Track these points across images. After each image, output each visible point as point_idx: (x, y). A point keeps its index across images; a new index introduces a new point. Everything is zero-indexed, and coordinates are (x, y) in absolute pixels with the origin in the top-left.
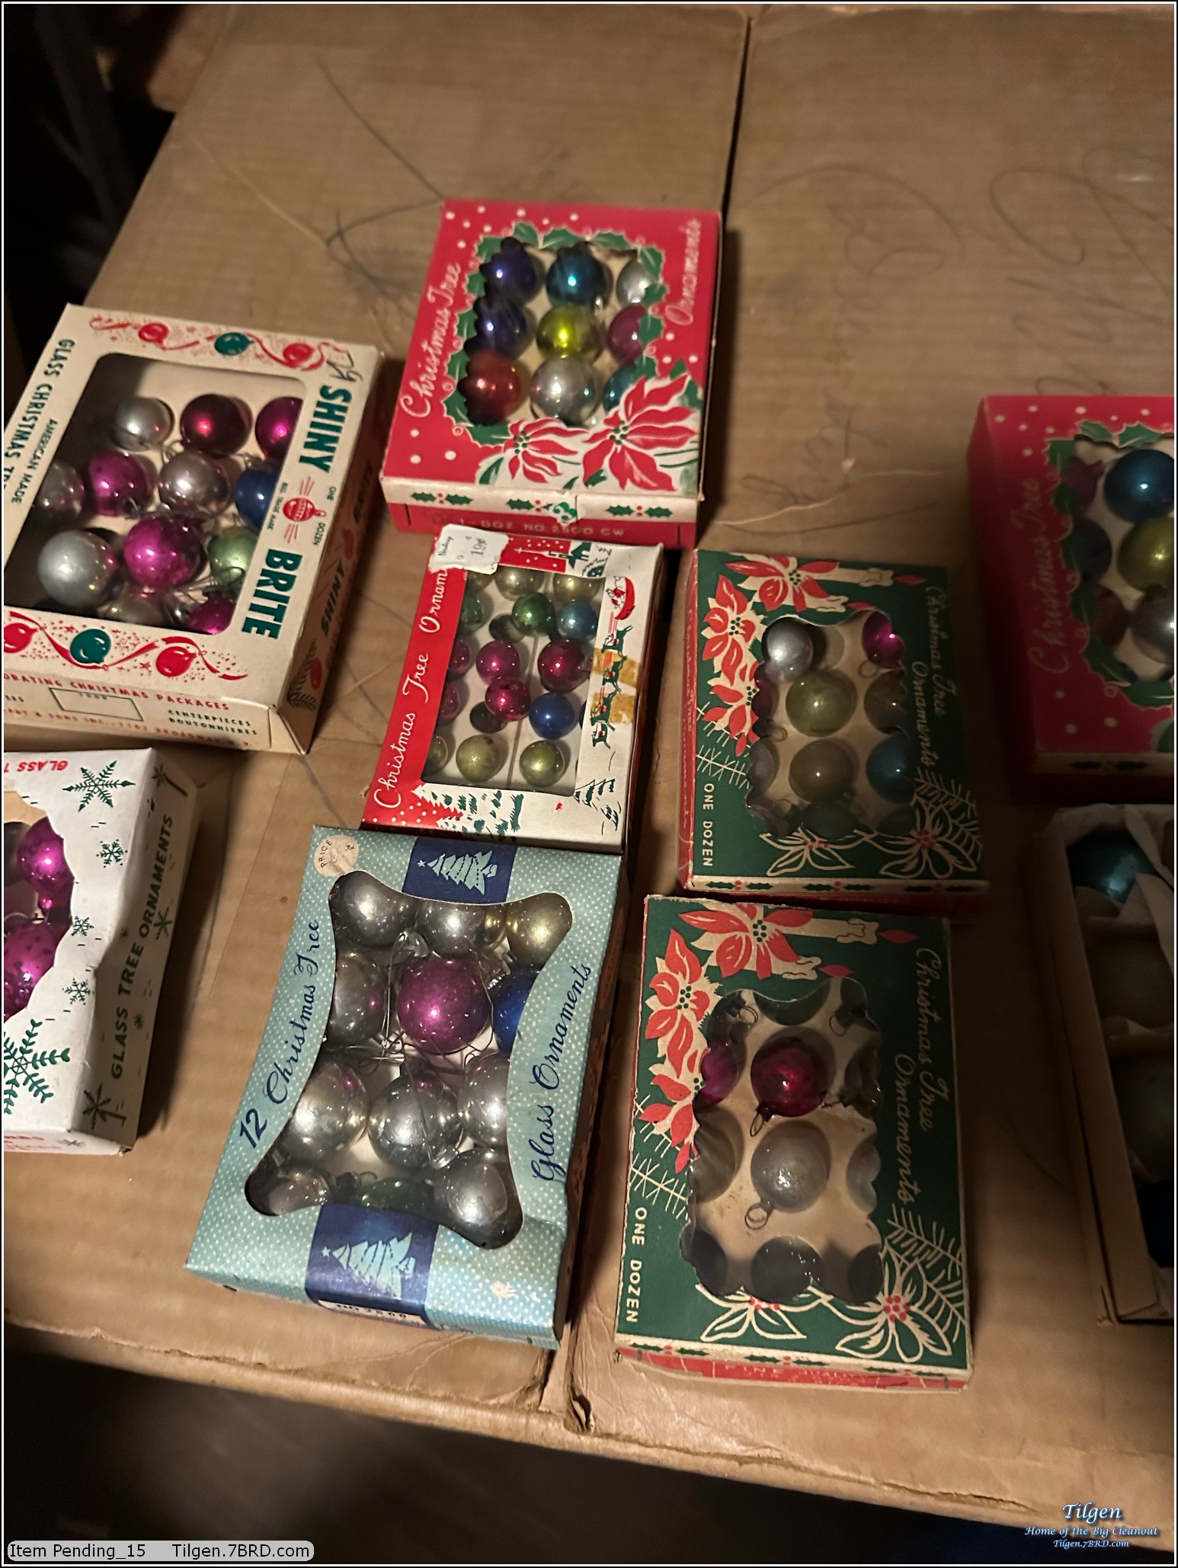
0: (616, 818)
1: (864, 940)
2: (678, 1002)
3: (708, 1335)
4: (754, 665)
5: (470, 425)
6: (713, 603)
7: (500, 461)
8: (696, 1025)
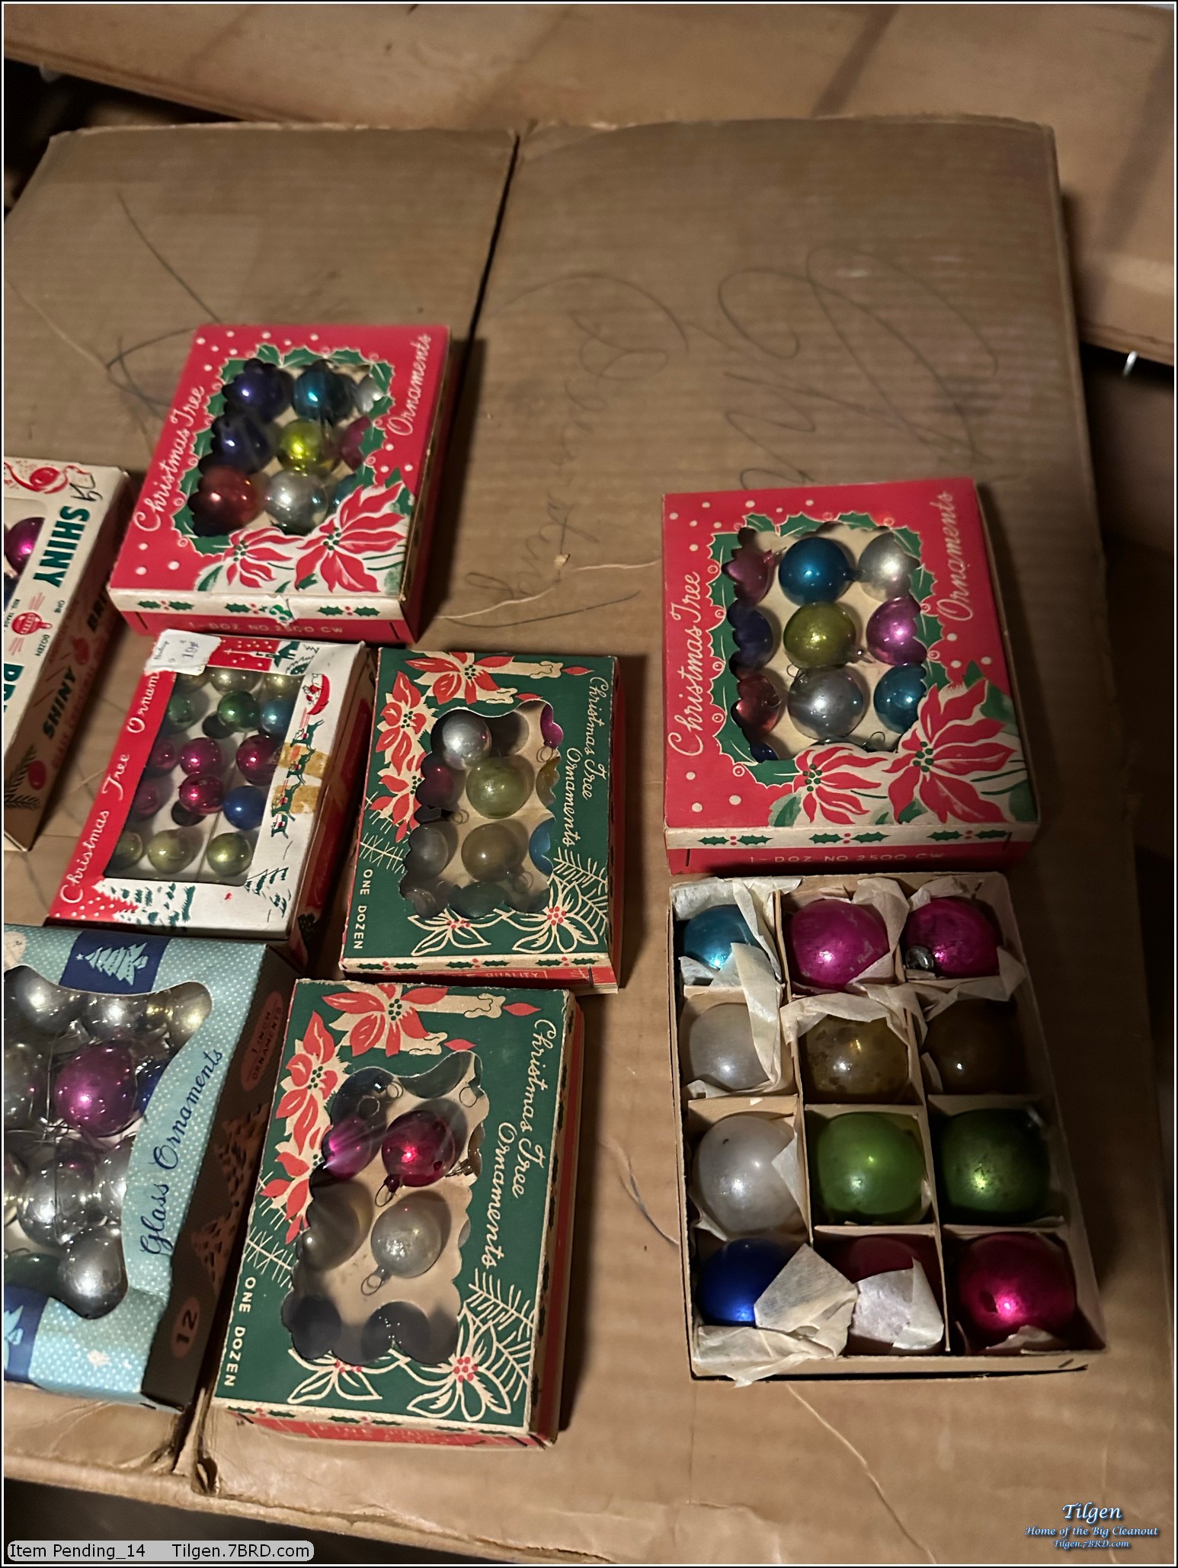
0: (285, 905)
1: (490, 1015)
2: (309, 1083)
3: (294, 1398)
4: (421, 756)
5: (195, 537)
6: (389, 698)
7: (219, 568)
8: (322, 1103)
